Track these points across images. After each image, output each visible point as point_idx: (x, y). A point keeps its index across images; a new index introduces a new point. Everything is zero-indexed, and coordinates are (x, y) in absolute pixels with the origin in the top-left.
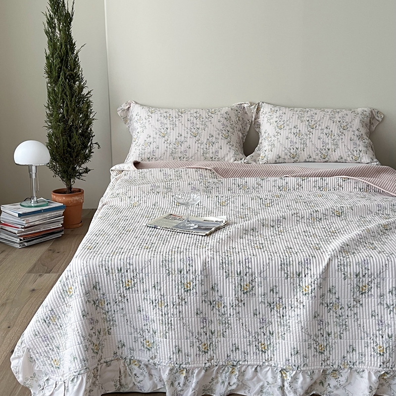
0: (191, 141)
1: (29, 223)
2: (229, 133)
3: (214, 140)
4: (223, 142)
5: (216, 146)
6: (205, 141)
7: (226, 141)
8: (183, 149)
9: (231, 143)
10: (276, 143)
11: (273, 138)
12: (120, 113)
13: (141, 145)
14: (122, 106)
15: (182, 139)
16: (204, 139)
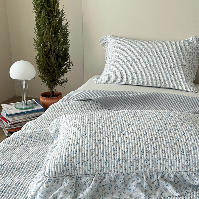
1: (14, 121)
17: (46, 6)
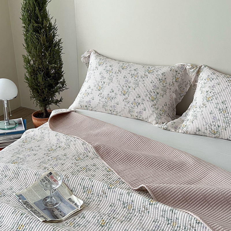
0: (120, 98)
2: (158, 96)
3: (140, 100)
4: (148, 104)
5: (141, 107)
6: (132, 101)
7: (151, 103)
8: (112, 104)
9: (156, 106)
10: (199, 115)
11: (198, 110)
12: (83, 60)
13: (82, 94)
14: (85, 53)
15: (113, 95)
16: (131, 99)
17: (34, 22)
